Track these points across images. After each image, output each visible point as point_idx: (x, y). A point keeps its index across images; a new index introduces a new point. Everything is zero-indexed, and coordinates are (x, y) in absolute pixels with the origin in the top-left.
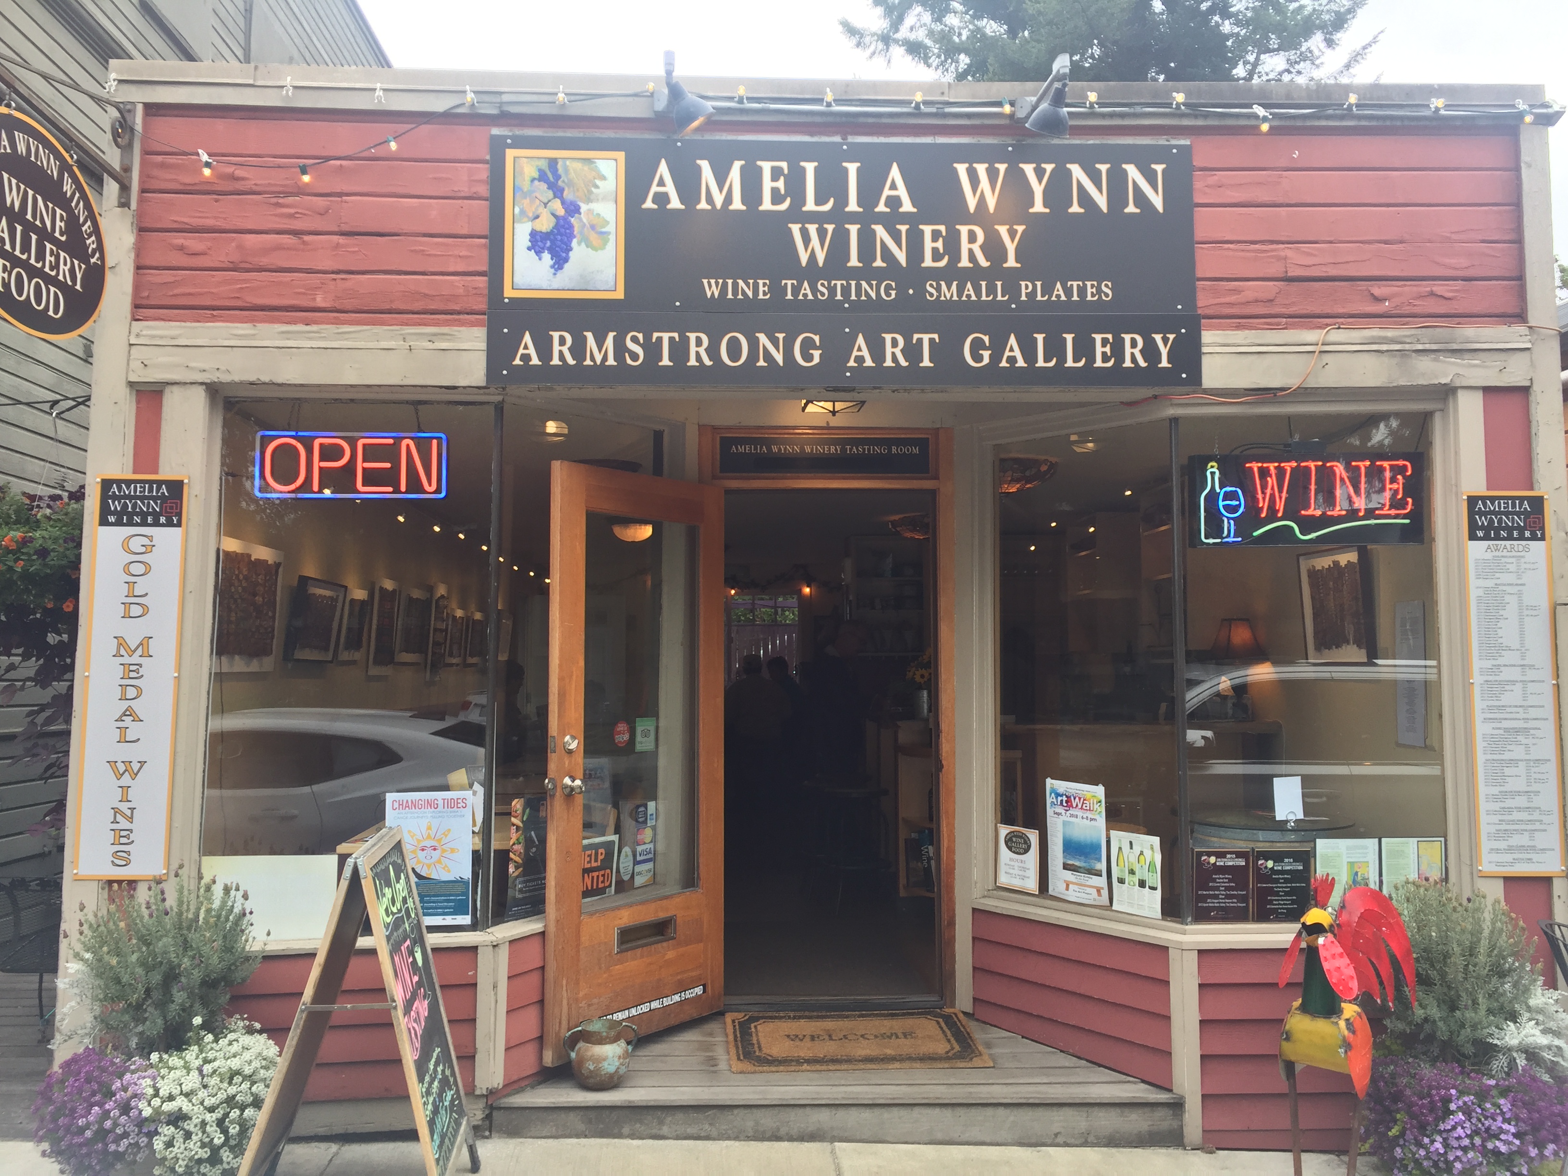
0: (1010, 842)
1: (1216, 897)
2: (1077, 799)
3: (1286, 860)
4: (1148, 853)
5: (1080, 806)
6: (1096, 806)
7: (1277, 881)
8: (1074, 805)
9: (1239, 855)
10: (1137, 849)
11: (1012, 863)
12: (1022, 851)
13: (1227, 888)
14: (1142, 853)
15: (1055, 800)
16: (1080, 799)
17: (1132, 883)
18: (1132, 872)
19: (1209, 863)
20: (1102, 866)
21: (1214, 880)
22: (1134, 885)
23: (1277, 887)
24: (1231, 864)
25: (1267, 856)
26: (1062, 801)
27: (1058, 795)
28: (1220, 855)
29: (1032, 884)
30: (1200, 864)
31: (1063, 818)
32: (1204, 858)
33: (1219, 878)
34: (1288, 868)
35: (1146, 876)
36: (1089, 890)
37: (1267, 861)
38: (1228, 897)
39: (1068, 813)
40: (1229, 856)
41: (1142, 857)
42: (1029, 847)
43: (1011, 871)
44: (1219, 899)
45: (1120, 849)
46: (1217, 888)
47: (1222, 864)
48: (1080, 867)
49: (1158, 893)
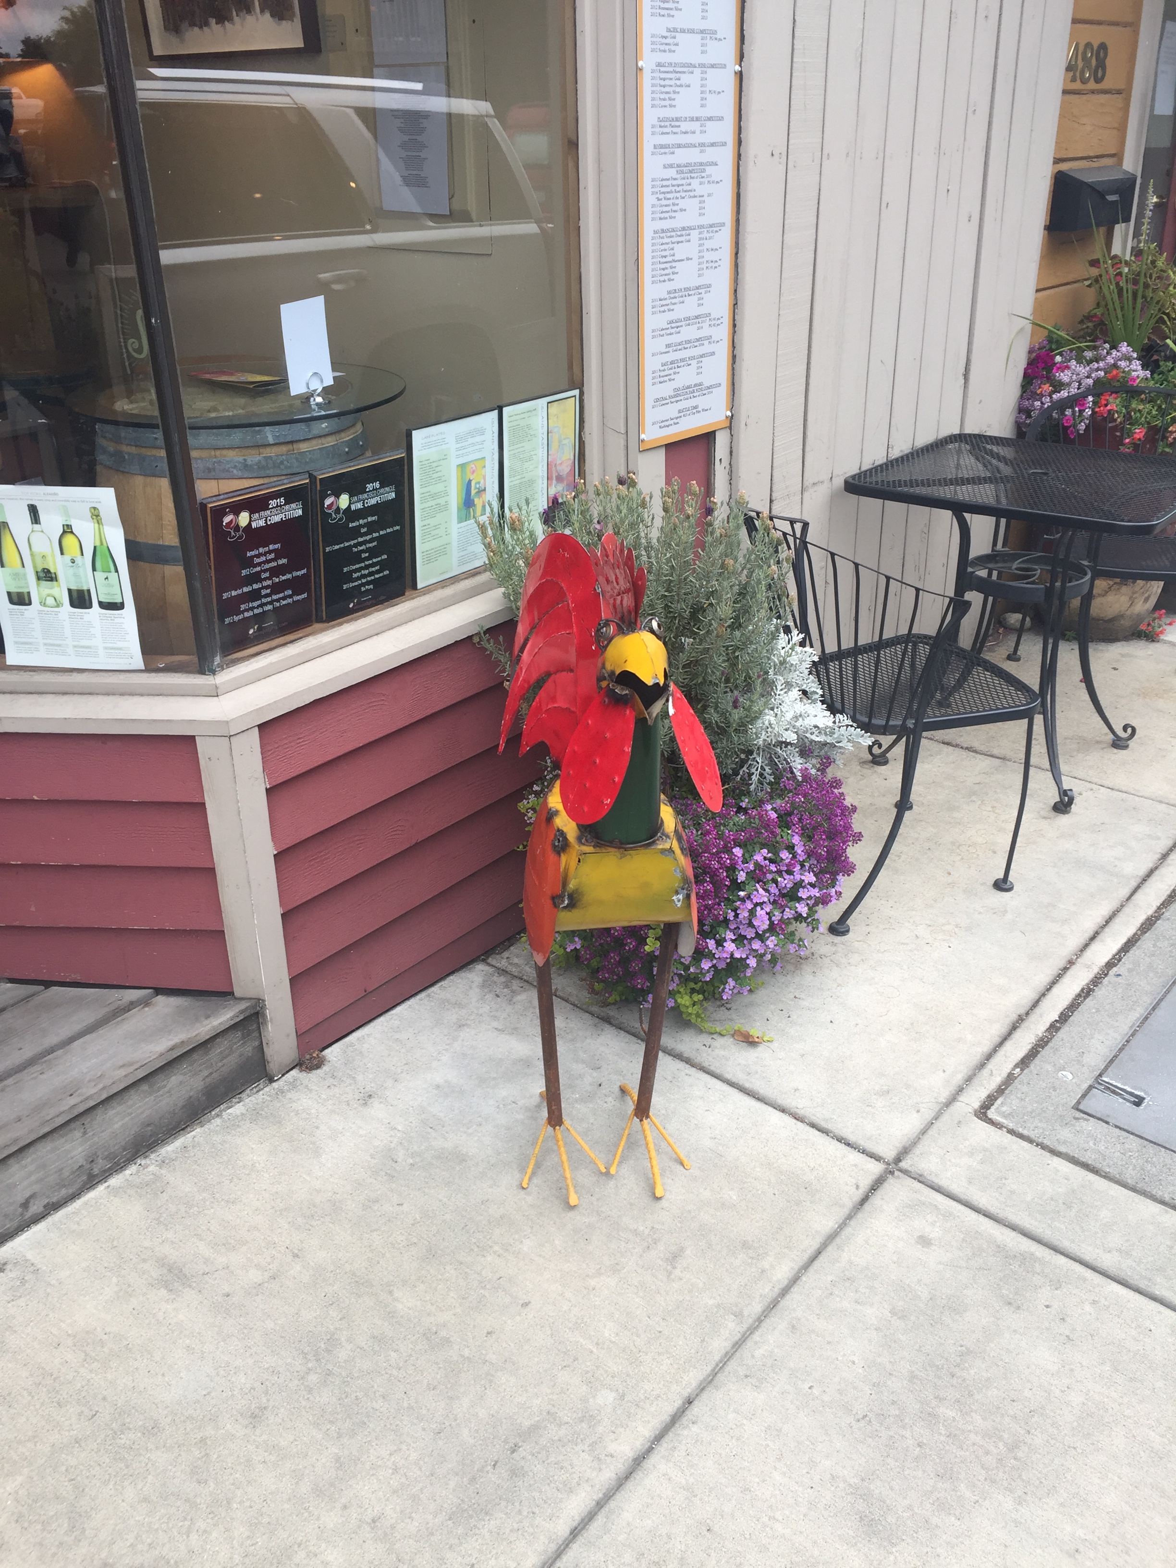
1: (255, 595)
3: (369, 487)
4: (85, 529)
7: (356, 533)
9: (291, 495)
10: (52, 523)
13: (275, 572)
14: (67, 530)
17: (50, 601)
18: (47, 576)
19: (237, 528)
21: (250, 563)
22: (58, 605)
23: (356, 546)
24: (277, 519)
25: (337, 485)
28: (257, 505)
30: (221, 533)
32: (227, 519)
33: (258, 556)
34: (373, 502)
35: (86, 580)
37: (338, 496)
38: (276, 588)
40: (273, 503)
41: (69, 540)
44: (260, 597)
46: (256, 578)
47: (262, 523)
49: (129, 615)
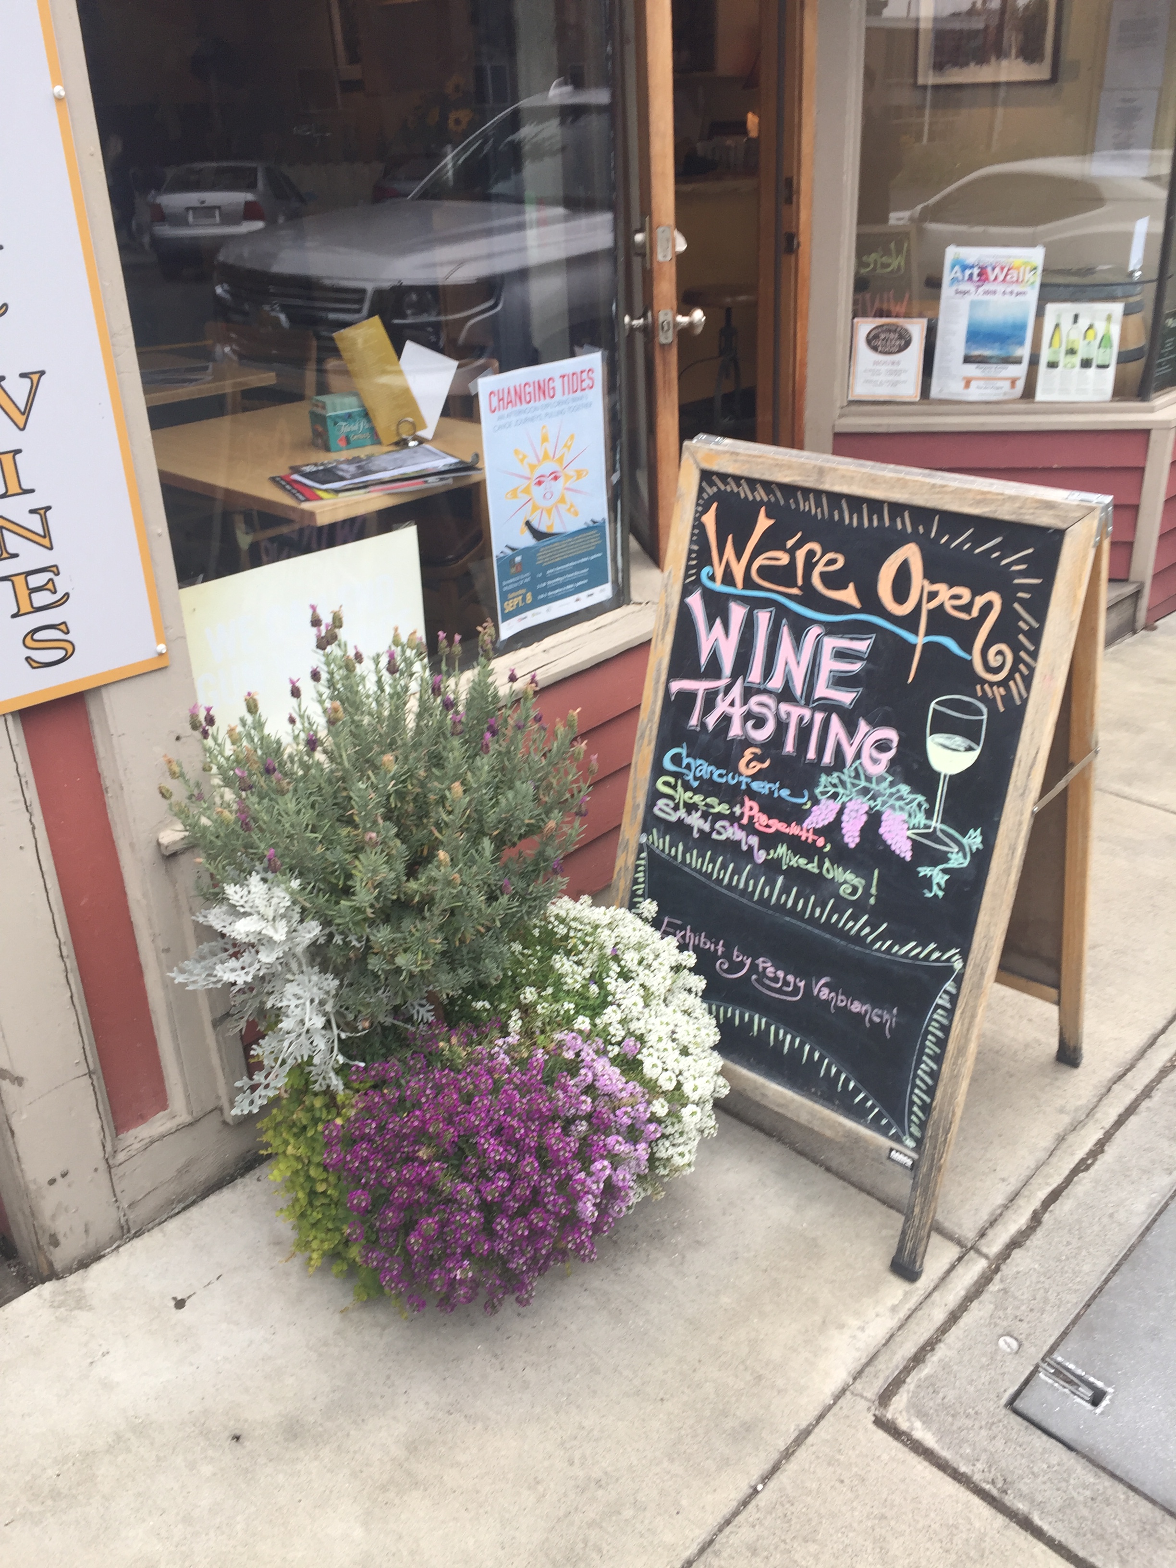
0: (872, 341)
2: (997, 270)
4: (1100, 327)
5: (1001, 278)
6: (1028, 276)
8: (992, 277)
10: (1083, 323)
11: (878, 367)
12: (896, 349)
14: (1091, 327)
15: (959, 275)
16: (1002, 269)
17: (1070, 365)
18: (1072, 352)
20: (1025, 352)
22: (1073, 367)
26: (971, 275)
27: (964, 268)
29: (910, 389)
31: (968, 298)
35: (1094, 353)
36: (1000, 384)
39: (981, 290)
41: (1091, 332)
42: (908, 343)
43: (875, 378)
45: (1057, 326)
48: (991, 357)
49: (1111, 372)
